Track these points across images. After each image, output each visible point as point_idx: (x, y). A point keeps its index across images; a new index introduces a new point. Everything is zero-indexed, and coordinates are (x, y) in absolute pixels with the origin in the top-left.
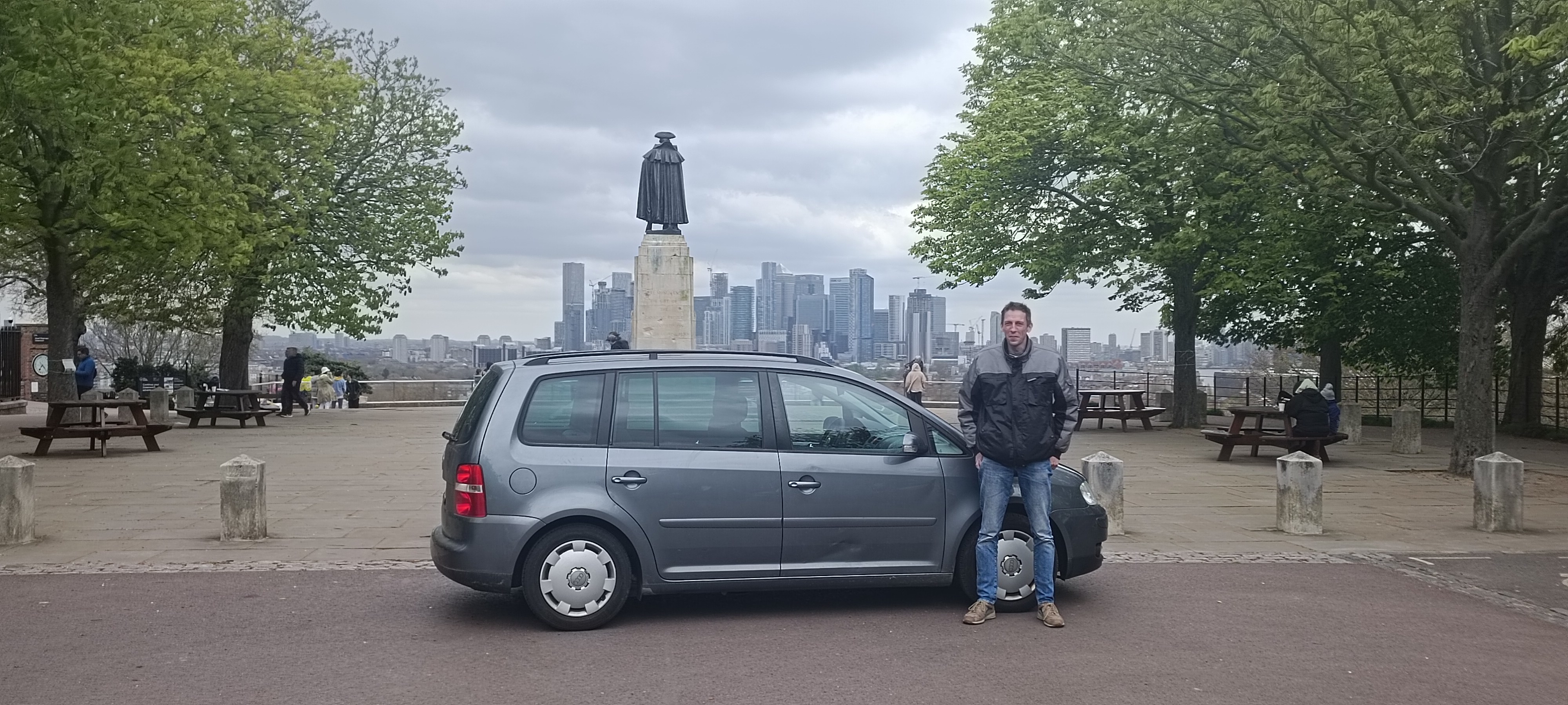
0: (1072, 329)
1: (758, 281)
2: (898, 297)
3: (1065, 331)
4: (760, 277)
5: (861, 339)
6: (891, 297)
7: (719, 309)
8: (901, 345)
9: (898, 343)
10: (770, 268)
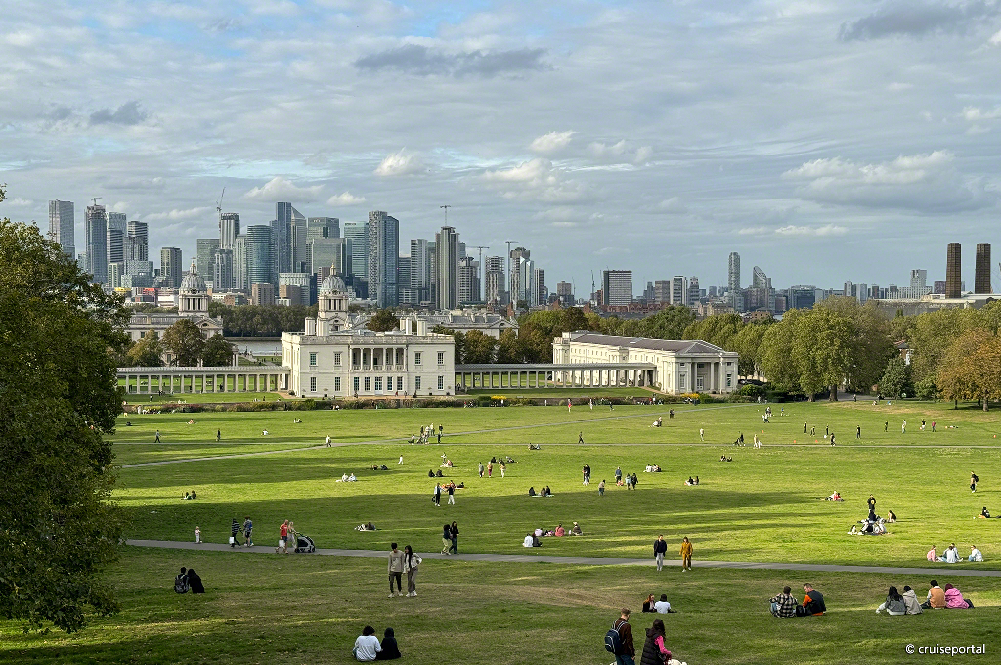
0: (614, 271)
1: (275, 221)
2: (420, 241)
3: (606, 274)
4: (275, 217)
5: (386, 284)
6: (413, 242)
7: (231, 251)
8: (423, 291)
9: (420, 289)
10: (285, 208)
